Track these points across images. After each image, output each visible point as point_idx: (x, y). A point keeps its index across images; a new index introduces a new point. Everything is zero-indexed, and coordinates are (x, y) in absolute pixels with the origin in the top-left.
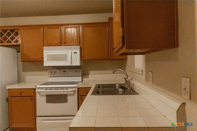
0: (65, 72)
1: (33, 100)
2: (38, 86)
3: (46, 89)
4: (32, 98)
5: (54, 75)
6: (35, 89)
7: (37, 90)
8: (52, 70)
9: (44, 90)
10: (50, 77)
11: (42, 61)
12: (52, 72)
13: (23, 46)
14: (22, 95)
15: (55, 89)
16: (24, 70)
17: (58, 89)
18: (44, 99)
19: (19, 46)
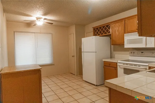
0: (143, 52)
1: (116, 70)
2: (119, 61)
3: (124, 64)
4: (115, 69)
5: (133, 55)
6: (117, 63)
7: (118, 64)
8: (131, 51)
9: (122, 65)
10: (130, 56)
11: (124, 44)
12: (131, 53)
13: (112, 35)
14: (110, 66)
15: (130, 65)
16: (114, 51)
17: (132, 65)
18: (123, 70)
19: (110, 35)
